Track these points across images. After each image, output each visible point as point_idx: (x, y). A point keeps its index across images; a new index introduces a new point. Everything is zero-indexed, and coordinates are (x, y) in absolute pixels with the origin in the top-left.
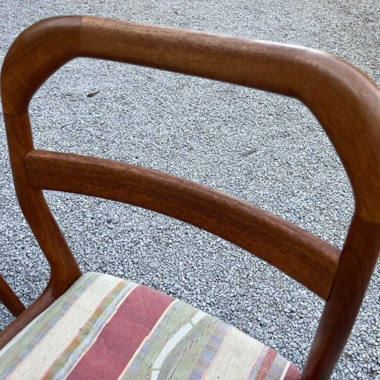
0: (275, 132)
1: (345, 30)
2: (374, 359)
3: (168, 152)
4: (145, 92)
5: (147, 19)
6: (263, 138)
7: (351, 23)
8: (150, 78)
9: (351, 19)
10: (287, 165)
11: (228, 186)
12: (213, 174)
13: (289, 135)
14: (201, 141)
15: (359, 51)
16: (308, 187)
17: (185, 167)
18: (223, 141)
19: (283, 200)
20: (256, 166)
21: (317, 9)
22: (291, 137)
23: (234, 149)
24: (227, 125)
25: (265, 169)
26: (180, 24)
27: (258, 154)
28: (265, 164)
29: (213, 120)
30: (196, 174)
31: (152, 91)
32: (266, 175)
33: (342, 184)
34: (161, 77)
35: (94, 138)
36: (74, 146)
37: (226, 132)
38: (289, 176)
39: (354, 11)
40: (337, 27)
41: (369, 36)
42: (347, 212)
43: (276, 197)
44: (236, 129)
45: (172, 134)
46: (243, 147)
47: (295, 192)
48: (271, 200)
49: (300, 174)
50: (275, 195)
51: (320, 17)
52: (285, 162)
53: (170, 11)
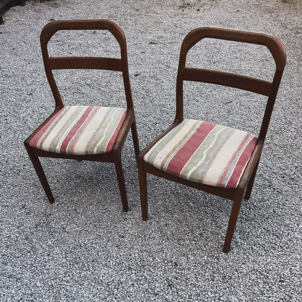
0: (241, 93)
1: (283, 38)
2: (285, 173)
3: (186, 102)
4: (167, 74)
5: (158, 30)
6: (235, 96)
7: (287, 34)
8: (168, 66)
9: (287, 31)
10: (248, 108)
11: (219, 117)
12: (211, 112)
13: (249, 95)
14: (202, 97)
15: (291, 51)
16: (259, 117)
17: (195, 109)
18: (214, 97)
19: (246, 123)
20: (232, 108)
21: (266, 25)
22: (251, 96)
23: (220, 101)
24: (215, 90)
25: (237, 110)
26: (180, 34)
27: (233, 103)
28: (237, 108)
29: (207, 88)
30: (202, 112)
31: (170, 73)
32: (238, 112)
33: (276, 116)
34: (174, 65)
35: (145, 96)
36: (135, 100)
37: (215, 93)
38: (250, 113)
39: (289, 26)
40: (278, 36)
41: (297, 42)
42: (277, 127)
43: (243, 121)
44: (220, 92)
45: (186, 94)
46: (225, 100)
47: (253, 119)
48: (240, 122)
49: (255, 112)
50: (242, 120)
51: (268, 30)
52: (247, 107)
53: (172, 25)
